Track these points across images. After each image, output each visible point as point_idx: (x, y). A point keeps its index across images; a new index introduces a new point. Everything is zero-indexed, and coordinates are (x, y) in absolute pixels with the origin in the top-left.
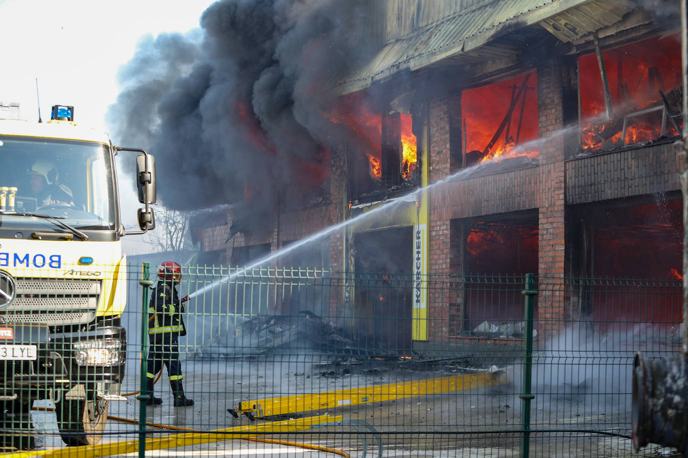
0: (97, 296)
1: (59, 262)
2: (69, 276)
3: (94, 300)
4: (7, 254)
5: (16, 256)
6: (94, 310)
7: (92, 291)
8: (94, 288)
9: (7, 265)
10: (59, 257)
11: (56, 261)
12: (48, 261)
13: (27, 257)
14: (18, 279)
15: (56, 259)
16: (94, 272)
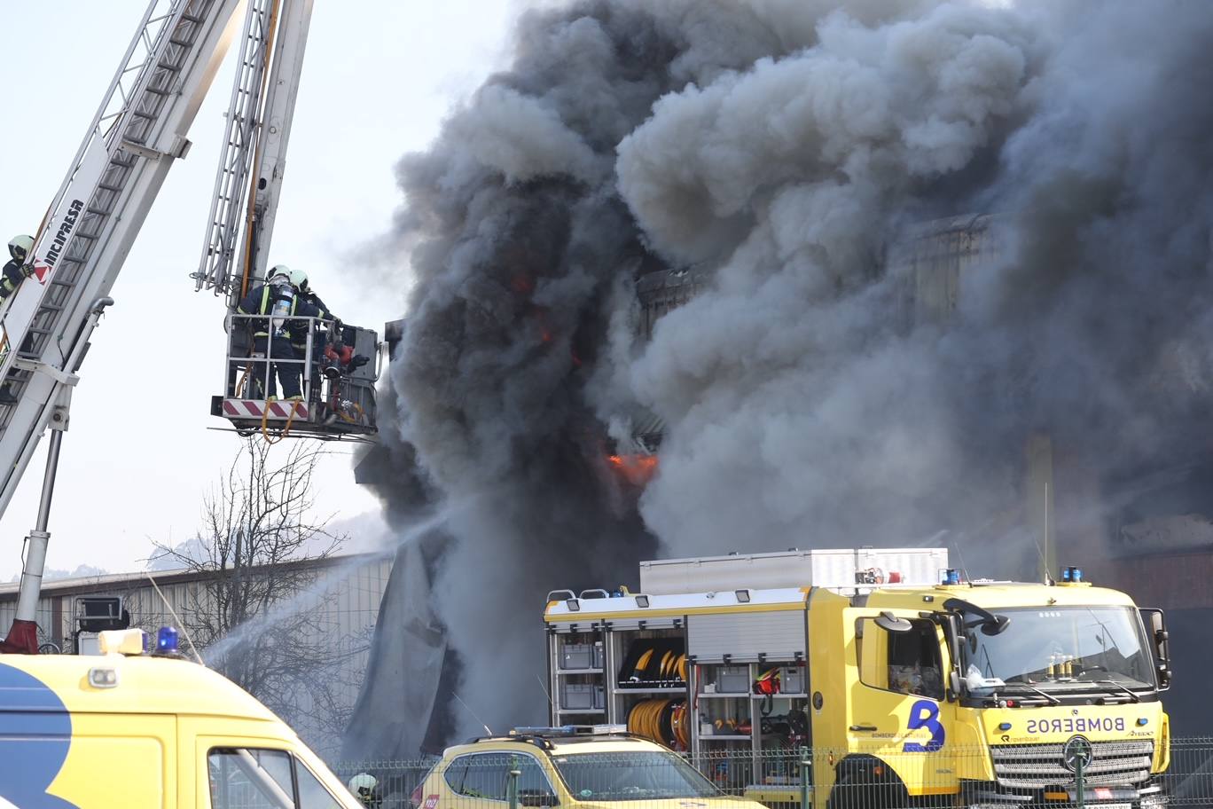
0: (1151, 755)
1: (1122, 724)
2: (1130, 737)
3: (1147, 758)
4: (1083, 720)
5: (1090, 722)
6: (1148, 769)
7: (1146, 750)
8: (1148, 748)
9: (1084, 730)
10: (1122, 719)
11: (1120, 724)
12: (1114, 724)
13: (1098, 721)
14: (1094, 743)
15: (1119, 722)
16: (1149, 731)
